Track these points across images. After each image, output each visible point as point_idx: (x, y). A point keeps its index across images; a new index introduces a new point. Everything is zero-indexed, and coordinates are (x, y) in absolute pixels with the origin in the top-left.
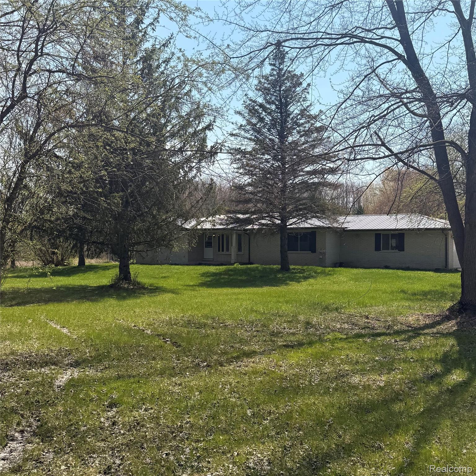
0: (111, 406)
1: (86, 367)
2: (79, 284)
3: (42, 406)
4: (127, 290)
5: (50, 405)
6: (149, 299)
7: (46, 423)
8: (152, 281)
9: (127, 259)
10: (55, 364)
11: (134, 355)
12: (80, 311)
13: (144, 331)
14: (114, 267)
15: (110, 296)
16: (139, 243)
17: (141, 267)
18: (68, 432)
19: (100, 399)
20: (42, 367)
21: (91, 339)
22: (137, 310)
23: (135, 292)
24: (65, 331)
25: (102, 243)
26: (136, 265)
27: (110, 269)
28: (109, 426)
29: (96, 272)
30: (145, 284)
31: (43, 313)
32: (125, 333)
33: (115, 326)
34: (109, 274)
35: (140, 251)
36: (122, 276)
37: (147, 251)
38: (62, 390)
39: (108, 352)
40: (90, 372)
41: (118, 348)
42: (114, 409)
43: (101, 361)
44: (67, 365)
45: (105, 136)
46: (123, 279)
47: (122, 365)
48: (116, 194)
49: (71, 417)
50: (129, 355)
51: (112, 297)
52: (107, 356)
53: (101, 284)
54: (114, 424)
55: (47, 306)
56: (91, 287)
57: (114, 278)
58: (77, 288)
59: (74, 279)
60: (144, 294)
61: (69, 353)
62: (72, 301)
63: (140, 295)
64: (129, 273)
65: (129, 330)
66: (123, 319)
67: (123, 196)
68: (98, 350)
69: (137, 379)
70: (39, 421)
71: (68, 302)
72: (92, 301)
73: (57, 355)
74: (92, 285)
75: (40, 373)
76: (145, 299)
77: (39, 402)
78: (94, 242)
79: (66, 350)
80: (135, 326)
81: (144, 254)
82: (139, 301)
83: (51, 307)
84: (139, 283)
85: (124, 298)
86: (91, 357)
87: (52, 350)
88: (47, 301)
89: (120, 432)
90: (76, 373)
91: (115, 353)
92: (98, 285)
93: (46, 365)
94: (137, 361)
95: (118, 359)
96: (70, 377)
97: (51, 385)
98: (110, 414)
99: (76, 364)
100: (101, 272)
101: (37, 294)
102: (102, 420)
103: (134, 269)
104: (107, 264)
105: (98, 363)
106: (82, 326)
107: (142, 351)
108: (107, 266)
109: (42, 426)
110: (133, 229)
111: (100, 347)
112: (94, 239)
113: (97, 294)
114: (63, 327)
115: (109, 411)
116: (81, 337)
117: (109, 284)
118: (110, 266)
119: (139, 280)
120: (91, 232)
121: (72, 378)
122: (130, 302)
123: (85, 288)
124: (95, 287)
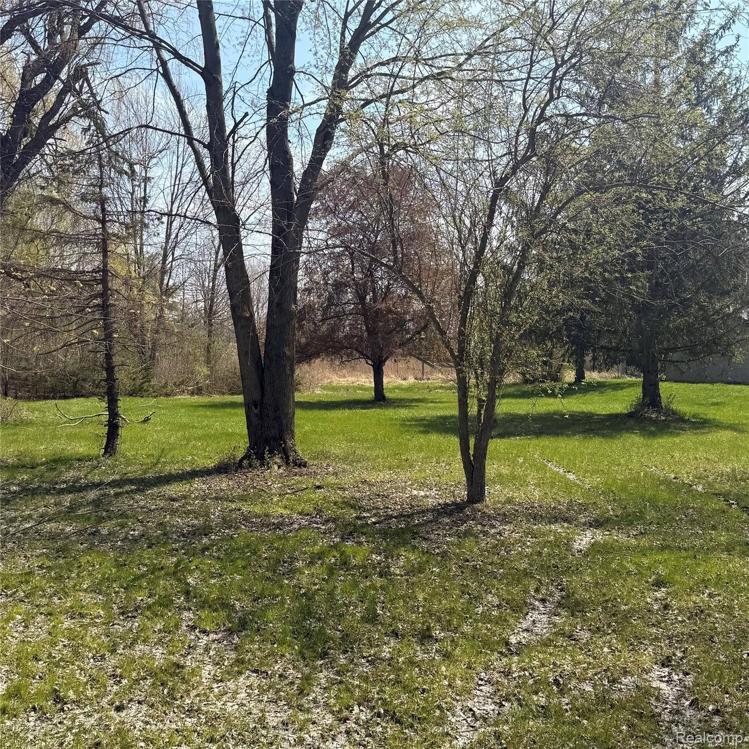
0: (659, 584)
1: (612, 529)
2: (579, 410)
3: (563, 573)
4: (655, 422)
5: (573, 571)
6: (693, 438)
7: (573, 594)
8: (696, 409)
9: (655, 374)
10: (566, 520)
11: (681, 519)
12: (589, 451)
13: (691, 486)
14: (632, 385)
15: (630, 430)
16: (675, 349)
17: (675, 386)
18: (605, 608)
19: (640, 573)
20: (550, 523)
21: (612, 491)
22: (677, 455)
23: (668, 427)
24: (571, 476)
25: (616, 349)
26: (666, 383)
27: (625, 388)
28: (659, 609)
29: (602, 392)
30: (685, 414)
31: (536, 450)
32: (662, 487)
33: (645, 476)
34: (623, 396)
35: (677, 362)
36: (647, 400)
37: (689, 361)
38: (586, 555)
39: (641, 512)
40: (619, 537)
41: (656, 508)
42: (663, 589)
43: (632, 523)
44: (584, 524)
45: (637, 194)
46: (648, 406)
47: (665, 532)
48: (641, 274)
49: (604, 590)
50: (673, 518)
51: (634, 433)
52: (640, 517)
53: (613, 411)
54: (666, 607)
55: (540, 440)
56: (598, 415)
57: (634, 403)
58: (577, 416)
59: (571, 402)
60: (683, 430)
61: (584, 508)
62: (574, 435)
63: (678, 431)
64: (660, 396)
65: (667, 482)
66: (656, 467)
67: (652, 275)
68: (625, 508)
69: (691, 553)
70: (562, 590)
71: (568, 436)
72: (604, 436)
73: (568, 510)
74: (600, 413)
75: (551, 531)
76: (687, 439)
77: (557, 566)
78: (602, 347)
79: (580, 504)
80: (675, 478)
81: (684, 367)
82: (677, 440)
83: (547, 442)
84: (674, 413)
85: (653, 435)
86: (617, 516)
87: (559, 502)
88: (539, 433)
89: (676, 619)
90: (600, 536)
91: (651, 515)
92: (608, 413)
93: (556, 521)
94: (687, 529)
95: (658, 524)
96: (592, 541)
97: (568, 546)
98: (658, 595)
99: (597, 524)
100: (611, 393)
101: (521, 422)
102: (649, 600)
103: (666, 389)
104: (619, 381)
105: (628, 525)
106: (597, 472)
107: (692, 515)
108: (619, 384)
109: (568, 596)
110: (668, 327)
111: (628, 504)
112: (603, 342)
113: (608, 427)
114: (568, 472)
115: (656, 591)
116: (597, 487)
117: (626, 412)
118: (624, 383)
119: (674, 407)
120: (599, 331)
121: (595, 542)
122: (664, 441)
123: (589, 417)
124: (604, 415)
